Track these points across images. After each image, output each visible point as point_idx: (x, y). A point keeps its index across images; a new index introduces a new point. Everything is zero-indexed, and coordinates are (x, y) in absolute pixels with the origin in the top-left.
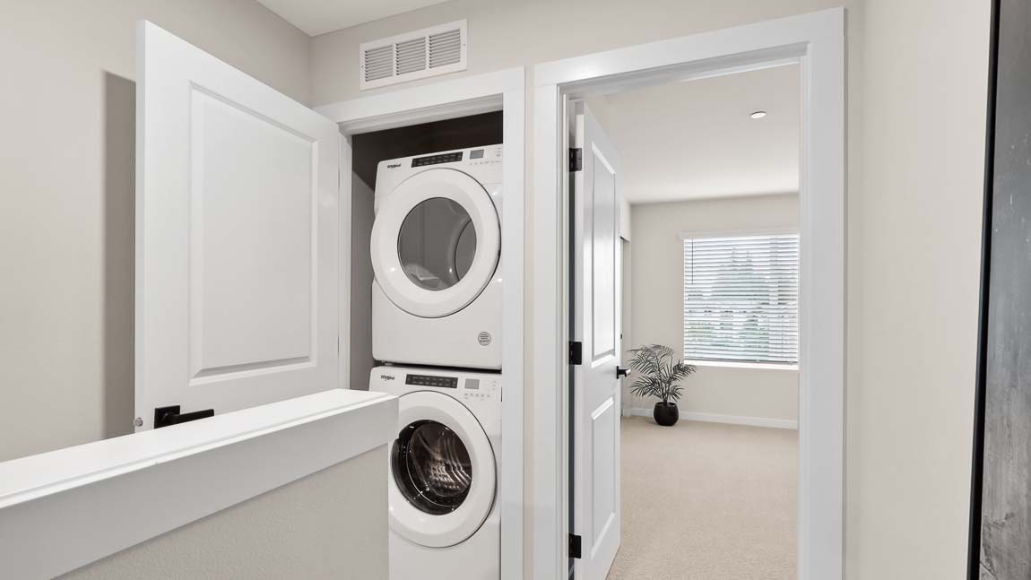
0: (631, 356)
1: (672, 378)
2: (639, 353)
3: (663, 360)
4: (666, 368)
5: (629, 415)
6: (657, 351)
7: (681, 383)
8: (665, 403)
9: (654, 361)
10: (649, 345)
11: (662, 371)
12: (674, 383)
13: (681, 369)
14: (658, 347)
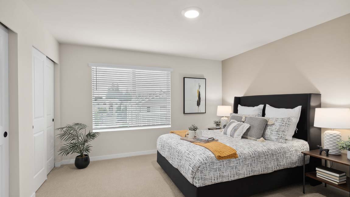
0: (59, 132)
1: (86, 141)
2: (64, 129)
3: (80, 131)
4: (82, 136)
5: (59, 166)
6: (77, 127)
7: (91, 143)
8: (81, 156)
9: (75, 133)
10: (71, 123)
11: (80, 138)
12: (86, 144)
13: (91, 136)
14: (77, 124)
